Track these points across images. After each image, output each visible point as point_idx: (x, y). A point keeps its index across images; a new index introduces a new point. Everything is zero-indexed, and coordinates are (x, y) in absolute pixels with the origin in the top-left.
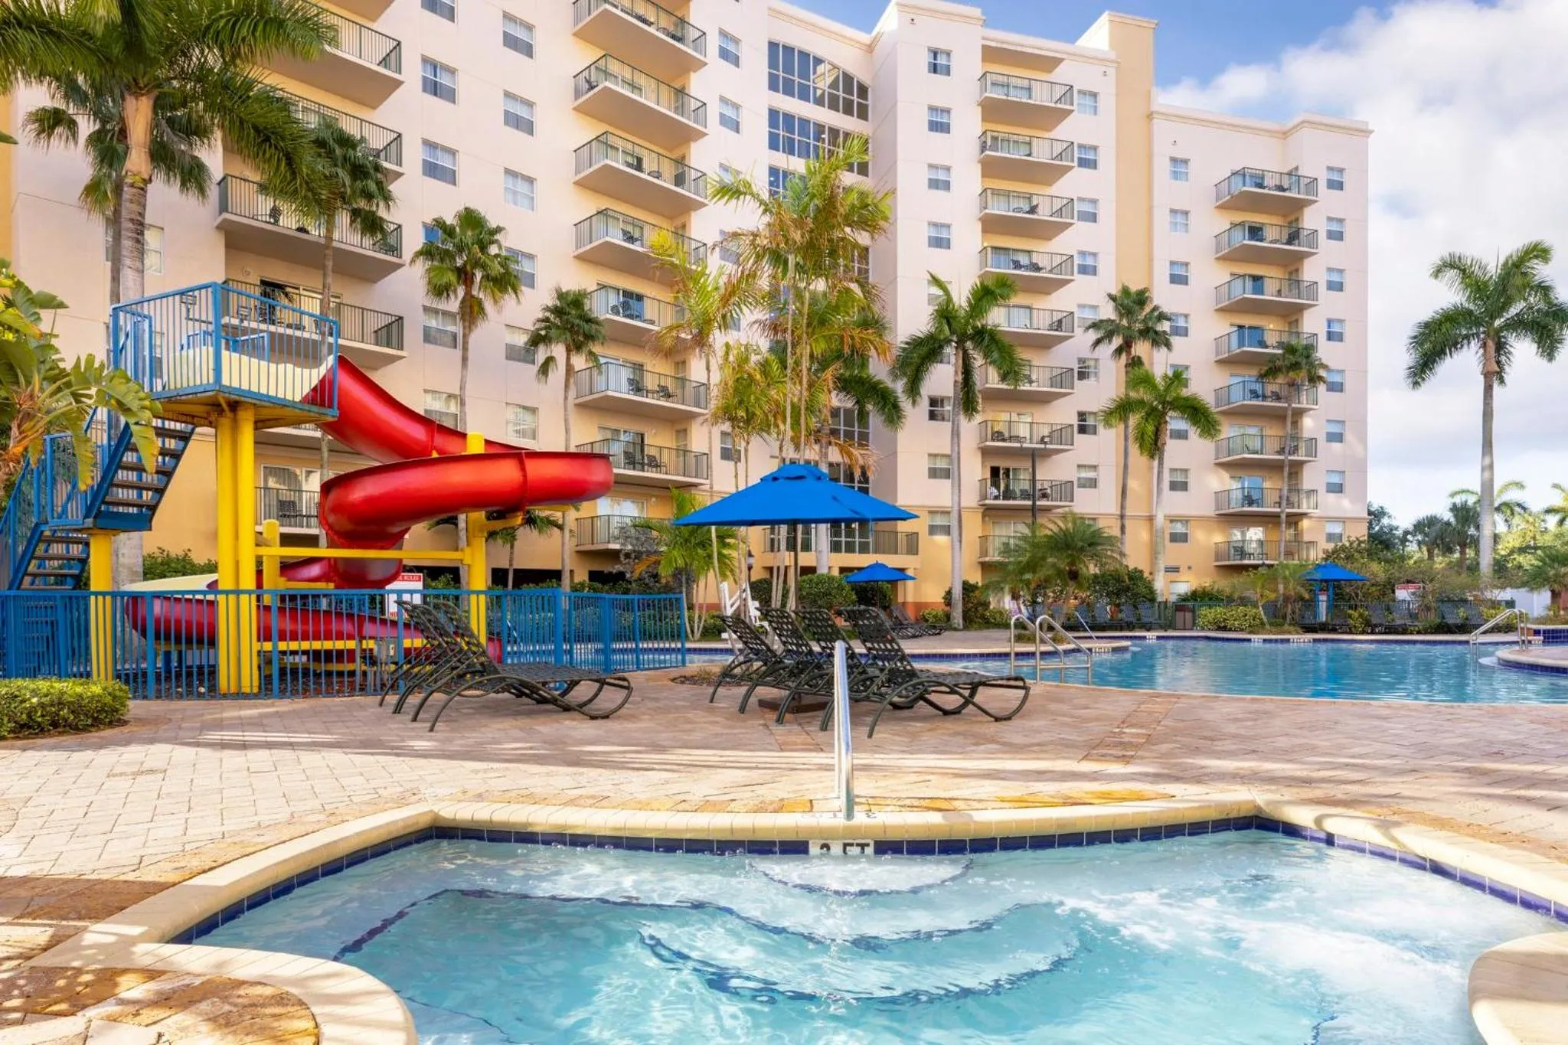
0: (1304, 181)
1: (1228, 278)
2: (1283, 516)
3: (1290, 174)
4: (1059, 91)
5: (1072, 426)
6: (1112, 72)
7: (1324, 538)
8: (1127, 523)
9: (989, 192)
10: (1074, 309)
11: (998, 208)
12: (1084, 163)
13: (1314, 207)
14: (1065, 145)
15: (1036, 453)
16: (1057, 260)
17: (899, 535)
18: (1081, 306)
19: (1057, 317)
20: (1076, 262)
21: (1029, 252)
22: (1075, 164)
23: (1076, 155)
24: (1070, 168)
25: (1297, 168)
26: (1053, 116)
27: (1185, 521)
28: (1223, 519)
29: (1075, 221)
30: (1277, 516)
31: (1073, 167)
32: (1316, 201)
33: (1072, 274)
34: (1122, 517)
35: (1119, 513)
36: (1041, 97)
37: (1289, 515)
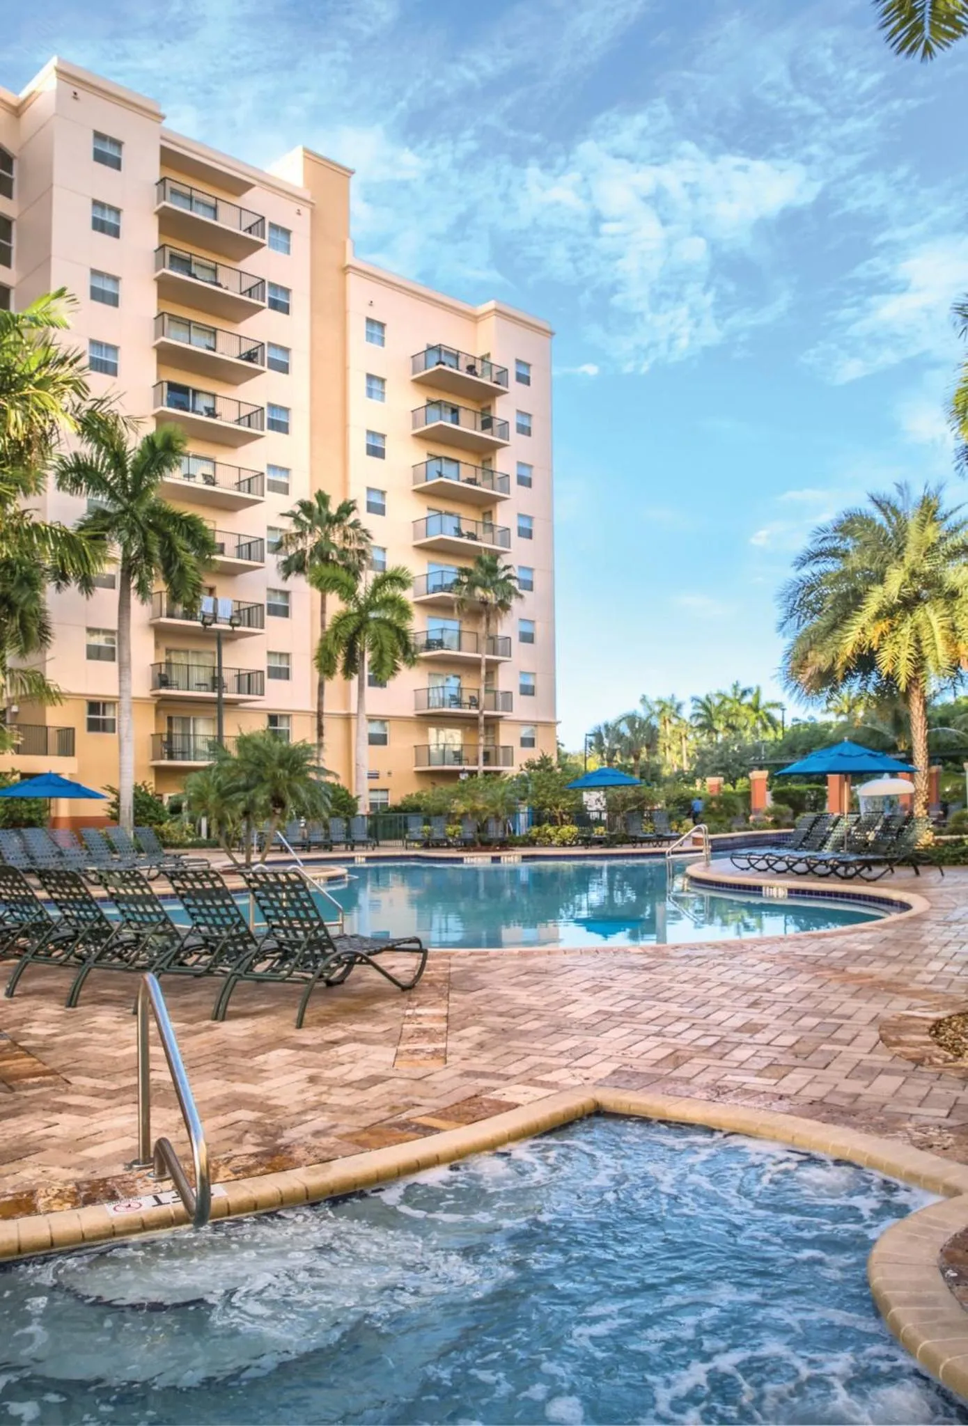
0: (495, 370)
1: (425, 459)
2: (482, 719)
3: (482, 359)
4: (249, 220)
5: (261, 605)
6: (306, 212)
7: (519, 742)
8: (325, 721)
9: (166, 317)
10: (264, 470)
11: (177, 339)
12: (275, 305)
13: (504, 396)
14: (256, 281)
15: (223, 635)
16: (246, 410)
17: (51, 731)
18: (271, 467)
19: (245, 475)
20: (266, 416)
21: (214, 396)
22: (266, 304)
23: (267, 295)
24: (261, 308)
25: (488, 355)
26: (240, 246)
27: (383, 720)
28: (424, 719)
29: (265, 368)
30: (475, 718)
31: (263, 308)
32: (505, 393)
33: (262, 429)
34: (320, 715)
35: (316, 710)
36: (227, 221)
37: (487, 718)
